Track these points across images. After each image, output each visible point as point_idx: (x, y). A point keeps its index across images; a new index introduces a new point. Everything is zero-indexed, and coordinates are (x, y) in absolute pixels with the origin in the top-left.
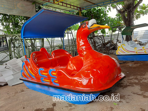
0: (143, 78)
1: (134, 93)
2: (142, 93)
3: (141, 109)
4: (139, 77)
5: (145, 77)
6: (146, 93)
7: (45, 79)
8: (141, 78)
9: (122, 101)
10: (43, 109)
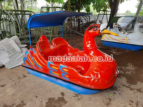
0: (127, 69)
1: (123, 85)
2: (129, 85)
3: (130, 100)
4: (123, 68)
5: (127, 68)
6: (132, 85)
7: (54, 72)
8: (125, 69)
9: (115, 92)
10: (55, 98)
